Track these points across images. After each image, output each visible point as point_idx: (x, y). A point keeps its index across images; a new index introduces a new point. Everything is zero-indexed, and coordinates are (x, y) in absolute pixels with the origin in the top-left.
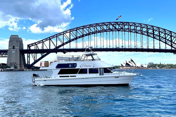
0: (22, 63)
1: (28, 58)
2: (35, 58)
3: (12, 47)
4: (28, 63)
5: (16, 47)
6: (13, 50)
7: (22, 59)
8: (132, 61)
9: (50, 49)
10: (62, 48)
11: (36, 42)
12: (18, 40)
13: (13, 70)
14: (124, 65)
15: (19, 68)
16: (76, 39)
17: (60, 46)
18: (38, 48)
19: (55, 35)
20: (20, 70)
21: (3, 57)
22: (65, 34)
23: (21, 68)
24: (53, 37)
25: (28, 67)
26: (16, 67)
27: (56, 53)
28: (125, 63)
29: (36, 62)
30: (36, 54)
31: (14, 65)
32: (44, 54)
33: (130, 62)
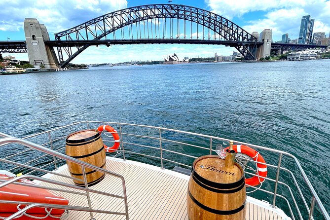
0: (52, 59)
1: (60, 53)
2: (69, 52)
3: (32, 37)
4: (61, 60)
5: (37, 37)
6: (34, 41)
7: (51, 54)
8: (175, 55)
9: (88, 41)
10: (103, 39)
11: (67, 31)
12: (38, 26)
13: (37, 70)
14: (168, 60)
15: (48, 67)
16: (121, 26)
17: (101, 36)
18: (71, 38)
19: (93, 20)
20: (49, 71)
21: (21, 52)
22: (106, 19)
23: (51, 67)
24: (90, 23)
25: (62, 65)
26: (42, 66)
27: (97, 46)
28: (169, 58)
29: (71, 58)
30: (69, 48)
31: (40, 64)
32: (81, 47)
33: (173, 57)
